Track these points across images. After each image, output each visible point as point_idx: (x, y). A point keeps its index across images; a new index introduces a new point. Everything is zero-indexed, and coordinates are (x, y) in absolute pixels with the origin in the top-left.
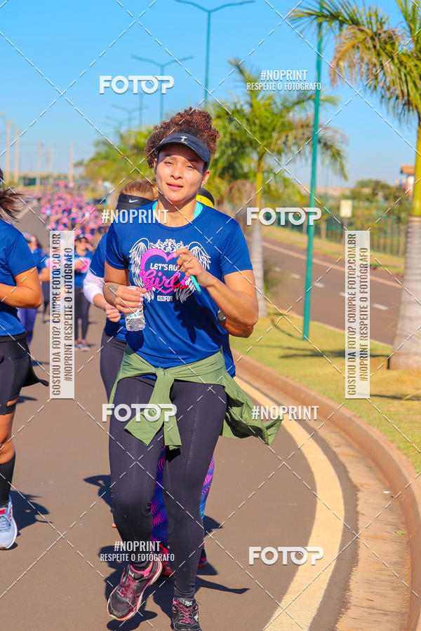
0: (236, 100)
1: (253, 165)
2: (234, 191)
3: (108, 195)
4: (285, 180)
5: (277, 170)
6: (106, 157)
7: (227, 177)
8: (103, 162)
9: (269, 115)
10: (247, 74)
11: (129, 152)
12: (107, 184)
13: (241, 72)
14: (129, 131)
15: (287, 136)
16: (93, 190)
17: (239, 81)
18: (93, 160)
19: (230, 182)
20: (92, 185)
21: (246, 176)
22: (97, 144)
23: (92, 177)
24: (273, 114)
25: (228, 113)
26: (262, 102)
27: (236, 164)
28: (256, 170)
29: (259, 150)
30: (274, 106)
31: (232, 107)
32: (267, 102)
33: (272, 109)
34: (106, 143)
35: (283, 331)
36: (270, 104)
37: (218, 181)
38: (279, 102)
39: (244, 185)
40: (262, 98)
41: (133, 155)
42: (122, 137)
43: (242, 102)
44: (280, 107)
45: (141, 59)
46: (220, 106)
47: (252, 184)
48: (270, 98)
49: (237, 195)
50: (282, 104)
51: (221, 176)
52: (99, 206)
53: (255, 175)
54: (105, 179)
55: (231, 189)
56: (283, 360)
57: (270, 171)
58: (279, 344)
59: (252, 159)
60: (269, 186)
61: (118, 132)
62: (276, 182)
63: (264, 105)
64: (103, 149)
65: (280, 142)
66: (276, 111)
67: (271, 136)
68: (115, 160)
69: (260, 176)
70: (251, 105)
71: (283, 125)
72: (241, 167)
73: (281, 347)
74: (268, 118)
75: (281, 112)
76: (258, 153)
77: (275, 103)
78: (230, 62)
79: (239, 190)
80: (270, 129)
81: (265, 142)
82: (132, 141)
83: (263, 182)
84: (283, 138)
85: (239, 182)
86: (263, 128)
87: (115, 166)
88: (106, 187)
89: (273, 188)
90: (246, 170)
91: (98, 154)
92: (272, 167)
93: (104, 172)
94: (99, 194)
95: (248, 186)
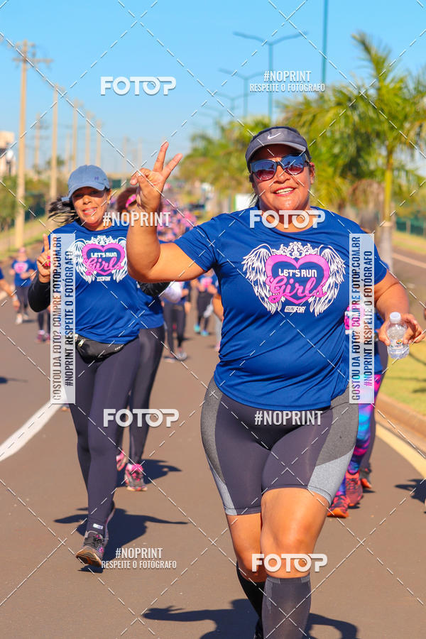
0: (360, 83)
1: (381, 161)
2: (358, 193)
3: (207, 199)
4: (419, 179)
5: (409, 166)
6: (205, 154)
7: (349, 175)
8: (201, 159)
9: (399, 101)
10: (373, 52)
11: (232, 148)
12: (207, 186)
13: (367, 48)
14: (231, 123)
15: (421, 126)
16: (190, 193)
17: (364, 60)
18: (189, 157)
19: (352, 182)
20: (187, 187)
21: (372, 174)
22: (194, 139)
23: (188, 177)
24: (405, 100)
25: (350, 100)
26: (392, 86)
27: (361, 161)
28: (384, 168)
29: (387, 143)
30: (405, 91)
31: (355, 93)
32: (398, 86)
33: (404, 93)
34: (204, 137)
35: (418, 360)
36: (400, 89)
37: (338, 180)
38: (411, 86)
39: (370, 185)
40: (392, 81)
41: (237, 150)
42: (223, 129)
43: (367, 86)
44: (413, 92)
45: (245, 36)
46: (341, 92)
47: (379, 183)
48: (402, 80)
49: (361, 198)
50: (415, 89)
51: (343, 175)
52: (196, 212)
53: (383, 174)
54: (203, 181)
55: (354, 190)
56: (419, 395)
57: (401, 168)
58: (414, 375)
59: (380, 155)
60: (400, 187)
61: (217, 123)
62: (408, 181)
63: (394, 89)
64: (201, 144)
65: (412, 134)
66: (407, 96)
67: (401, 127)
68: (214, 158)
69: (388, 175)
70: (379, 89)
71: (417, 113)
72: (366, 162)
73: (417, 380)
74: (398, 104)
75: (414, 97)
76: (387, 147)
77: (406, 87)
78: (354, 38)
79: (364, 192)
80: (401, 117)
81: (395, 134)
82: (236, 134)
83: (393, 182)
84: (416, 129)
85: (364, 183)
86: (392, 117)
87: (215, 164)
88: (204, 190)
89: (405, 189)
90: (372, 167)
91: (195, 150)
92: (403, 163)
93: (202, 172)
94: (197, 198)
95: (375, 186)
